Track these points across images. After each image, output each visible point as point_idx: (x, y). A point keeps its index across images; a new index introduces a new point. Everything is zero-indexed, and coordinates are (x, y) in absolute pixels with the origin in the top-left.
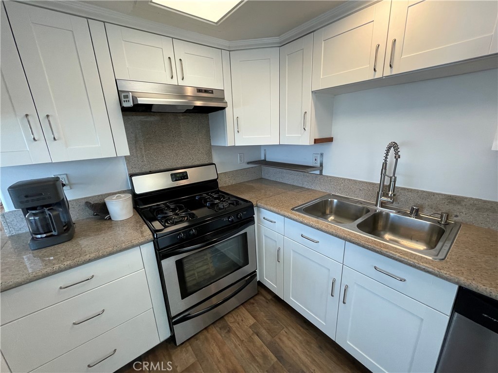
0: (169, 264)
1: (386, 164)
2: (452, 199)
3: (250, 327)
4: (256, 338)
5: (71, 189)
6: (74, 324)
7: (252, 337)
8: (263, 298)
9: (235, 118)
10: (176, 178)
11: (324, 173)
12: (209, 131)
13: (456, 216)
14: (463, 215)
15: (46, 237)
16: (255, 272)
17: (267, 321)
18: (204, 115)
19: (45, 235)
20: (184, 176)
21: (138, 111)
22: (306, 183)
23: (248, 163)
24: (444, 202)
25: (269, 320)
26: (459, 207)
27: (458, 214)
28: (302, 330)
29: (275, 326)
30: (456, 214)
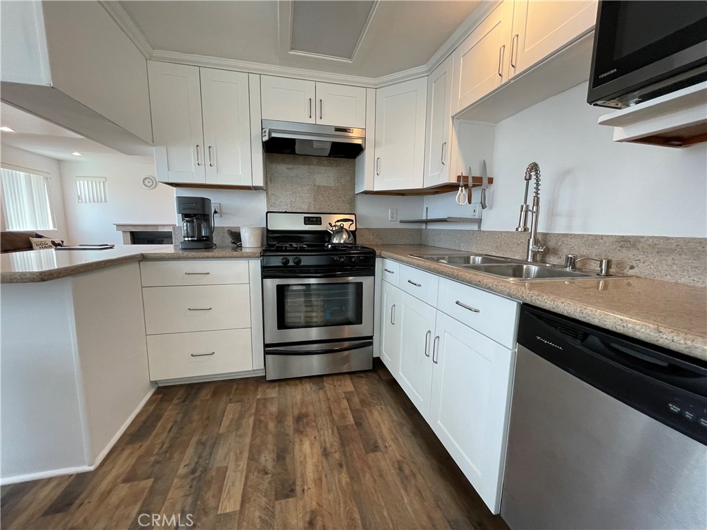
0: (272, 284)
1: (538, 198)
2: (625, 241)
3: (345, 393)
4: (345, 402)
5: (221, 217)
6: (189, 309)
7: (342, 400)
8: (377, 377)
9: (376, 159)
10: (308, 221)
11: (482, 229)
12: (354, 178)
13: (632, 268)
14: (640, 265)
15: (191, 241)
16: (371, 338)
17: (368, 395)
18: (351, 160)
19: (190, 239)
20: (318, 221)
21: (284, 153)
22: (462, 245)
23: (401, 222)
24: (615, 247)
25: (370, 394)
26: (635, 252)
27: (634, 264)
28: (403, 413)
29: (373, 401)
30: (631, 264)
